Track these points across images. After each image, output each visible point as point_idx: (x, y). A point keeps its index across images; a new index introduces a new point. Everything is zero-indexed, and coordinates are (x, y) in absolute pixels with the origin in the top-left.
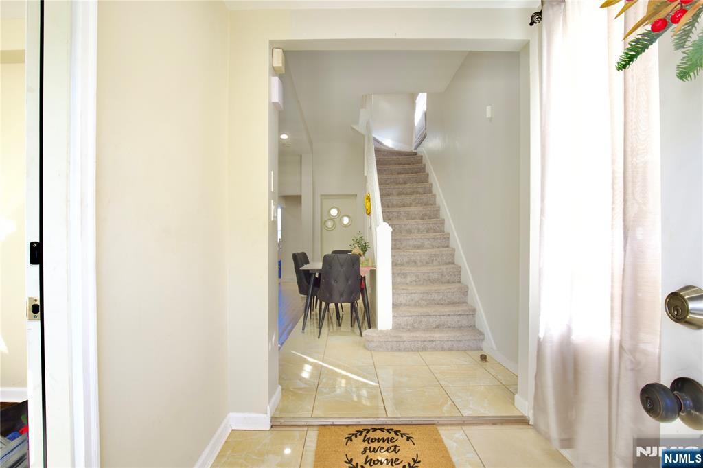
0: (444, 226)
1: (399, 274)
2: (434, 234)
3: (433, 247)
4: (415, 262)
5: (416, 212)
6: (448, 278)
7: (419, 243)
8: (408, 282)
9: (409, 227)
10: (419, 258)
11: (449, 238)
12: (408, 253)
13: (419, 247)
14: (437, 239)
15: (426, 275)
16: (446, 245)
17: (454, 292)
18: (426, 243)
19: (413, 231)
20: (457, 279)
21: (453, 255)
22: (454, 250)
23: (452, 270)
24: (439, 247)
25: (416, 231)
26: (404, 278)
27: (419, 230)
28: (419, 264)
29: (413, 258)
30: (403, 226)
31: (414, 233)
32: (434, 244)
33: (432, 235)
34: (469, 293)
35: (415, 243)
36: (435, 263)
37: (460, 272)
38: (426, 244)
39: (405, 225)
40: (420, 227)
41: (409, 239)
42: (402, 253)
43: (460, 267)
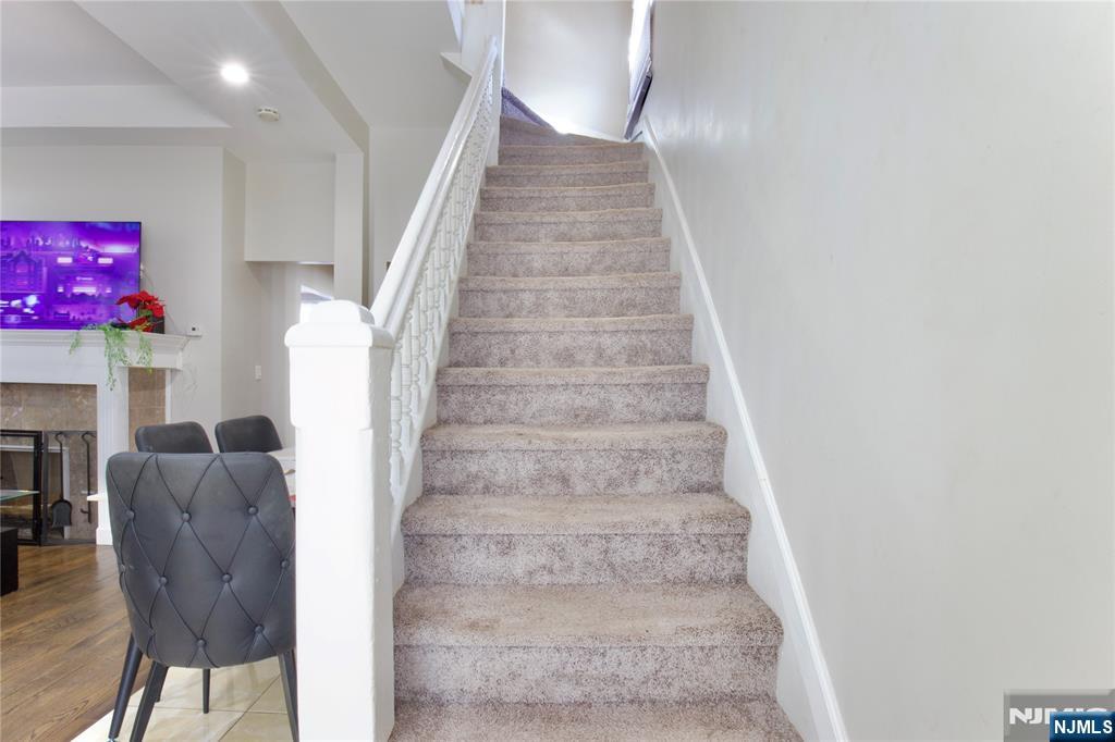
0: (688, 342)
1: (479, 538)
2: (654, 368)
3: (643, 419)
4: (564, 480)
5: (599, 294)
6: (688, 559)
7: (593, 403)
8: (519, 571)
9: (565, 341)
10: (579, 464)
11: (703, 385)
12: (536, 444)
13: (590, 418)
14: (661, 387)
15: (597, 544)
16: (694, 410)
17: (713, 648)
18: (619, 401)
19: (579, 357)
20: (728, 569)
21: (717, 455)
22: (721, 435)
23: (707, 529)
24: (665, 419)
25: (591, 356)
26: (504, 553)
27: (600, 353)
28: (580, 488)
29: (555, 464)
30: (544, 338)
31: (582, 363)
32: (648, 404)
33: (643, 371)
34: (783, 653)
35: (579, 401)
36: (646, 485)
37: (743, 536)
38: (618, 406)
39: (551, 334)
40: (606, 341)
41: (552, 387)
42: (513, 443)
43: (747, 516)
